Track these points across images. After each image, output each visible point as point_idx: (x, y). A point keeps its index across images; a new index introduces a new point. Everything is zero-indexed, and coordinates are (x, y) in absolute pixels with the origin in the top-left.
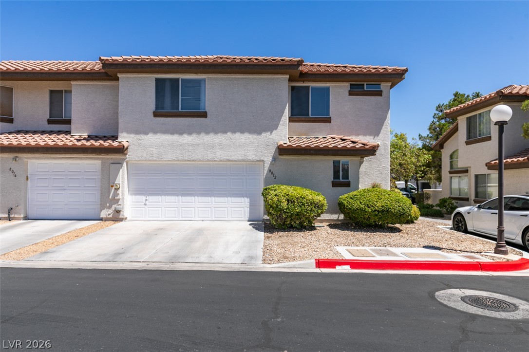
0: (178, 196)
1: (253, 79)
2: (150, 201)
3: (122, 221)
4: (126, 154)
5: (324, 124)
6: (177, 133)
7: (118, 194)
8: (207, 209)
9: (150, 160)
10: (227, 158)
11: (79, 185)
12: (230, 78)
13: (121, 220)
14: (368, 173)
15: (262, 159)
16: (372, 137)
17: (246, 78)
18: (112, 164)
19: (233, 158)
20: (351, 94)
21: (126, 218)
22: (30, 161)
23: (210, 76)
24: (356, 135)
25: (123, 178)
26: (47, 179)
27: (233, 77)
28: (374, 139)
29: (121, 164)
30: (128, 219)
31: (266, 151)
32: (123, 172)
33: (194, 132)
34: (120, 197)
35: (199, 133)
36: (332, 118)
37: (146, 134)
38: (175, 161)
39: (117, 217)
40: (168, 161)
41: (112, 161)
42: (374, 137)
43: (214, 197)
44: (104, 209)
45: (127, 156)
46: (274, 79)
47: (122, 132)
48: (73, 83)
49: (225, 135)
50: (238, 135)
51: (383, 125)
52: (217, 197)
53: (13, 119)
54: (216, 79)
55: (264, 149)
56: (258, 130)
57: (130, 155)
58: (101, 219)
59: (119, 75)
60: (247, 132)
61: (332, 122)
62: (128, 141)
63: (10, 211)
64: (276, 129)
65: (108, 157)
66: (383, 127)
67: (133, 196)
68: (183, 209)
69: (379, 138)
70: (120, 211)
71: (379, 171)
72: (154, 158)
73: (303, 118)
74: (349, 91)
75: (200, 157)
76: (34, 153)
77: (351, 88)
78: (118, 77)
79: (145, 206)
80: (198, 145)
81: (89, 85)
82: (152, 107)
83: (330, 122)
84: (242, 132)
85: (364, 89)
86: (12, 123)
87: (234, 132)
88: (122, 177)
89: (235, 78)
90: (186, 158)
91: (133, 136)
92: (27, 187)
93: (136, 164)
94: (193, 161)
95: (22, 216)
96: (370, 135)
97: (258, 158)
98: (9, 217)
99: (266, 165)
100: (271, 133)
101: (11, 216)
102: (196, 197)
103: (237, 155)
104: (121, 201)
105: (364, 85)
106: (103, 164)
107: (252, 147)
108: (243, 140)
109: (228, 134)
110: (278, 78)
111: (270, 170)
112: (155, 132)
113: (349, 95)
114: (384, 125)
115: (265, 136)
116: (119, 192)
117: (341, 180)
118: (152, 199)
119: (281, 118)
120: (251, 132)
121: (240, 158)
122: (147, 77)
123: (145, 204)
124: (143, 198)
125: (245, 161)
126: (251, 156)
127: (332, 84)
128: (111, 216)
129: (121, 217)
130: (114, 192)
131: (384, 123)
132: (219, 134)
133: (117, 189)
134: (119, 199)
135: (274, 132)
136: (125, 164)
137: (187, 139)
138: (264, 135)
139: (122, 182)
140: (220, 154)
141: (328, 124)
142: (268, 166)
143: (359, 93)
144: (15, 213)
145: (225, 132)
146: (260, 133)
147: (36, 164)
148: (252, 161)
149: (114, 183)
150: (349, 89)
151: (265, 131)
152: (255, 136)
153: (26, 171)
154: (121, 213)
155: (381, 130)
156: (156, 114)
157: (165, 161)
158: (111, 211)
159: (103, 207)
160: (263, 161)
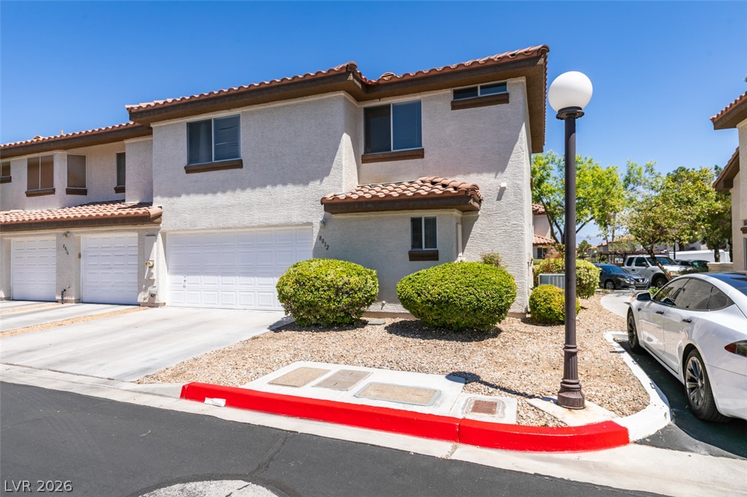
0: (217, 275)
1: (297, 104)
2: (190, 282)
3: (158, 307)
4: (160, 223)
5: (413, 160)
6: (210, 192)
7: (152, 274)
8: (250, 293)
9: (183, 230)
10: (267, 222)
11: (122, 263)
12: (268, 108)
13: (156, 306)
14: (487, 237)
15: (310, 221)
16: (493, 175)
17: (288, 106)
18: (148, 236)
19: (274, 221)
20: (455, 106)
21: (165, 304)
22: (83, 236)
23: (245, 109)
24: (464, 174)
25: (158, 253)
26: (96, 256)
27: (272, 106)
28: (495, 177)
29: (155, 235)
30: (167, 304)
31: (315, 209)
32: (158, 246)
33: (228, 189)
34: (154, 277)
35: (234, 190)
36: (425, 150)
37: (179, 196)
38: (209, 229)
39: (152, 303)
40: (202, 229)
41: (147, 233)
42: (496, 175)
43: (258, 276)
44: (140, 292)
45: (161, 225)
46: (324, 100)
47: (156, 197)
48: (126, 142)
49: (263, 190)
50: (279, 187)
51: (511, 153)
52: (261, 276)
53: (86, 190)
54: (252, 113)
55: (313, 206)
56: (303, 179)
57: (165, 225)
58: (139, 305)
59: (152, 125)
60: (291, 182)
61: (425, 155)
62: (161, 207)
63: (63, 293)
64: (328, 174)
65: (143, 228)
66: (513, 156)
67: (173, 276)
68: (223, 293)
69: (504, 175)
70: (155, 295)
71: (506, 231)
72: (188, 227)
73: (380, 154)
74: (452, 102)
75: (236, 222)
76: (81, 227)
77: (455, 97)
78: (152, 128)
79: (183, 289)
80: (233, 206)
81: (140, 142)
82: (184, 161)
83: (422, 156)
84: (284, 184)
85: (477, 95)
86: (86, 194)
87: (274, 184)
88: (158, 251)
89: (275, 108)
90: (221, 225)
91: (166, 199)
92: (80, 266)
93: (174, 235)
94: (228, 228)
95: (73, 298)
96: (489, 171)
97: (304, 220)
98: (62, 299)
99: (314, 229)
100: (322, 181)
101: (64, 298)
102: (237, 277)
103: (278, 217)
104: (156, 281)
105: (477, 88)
106: (140, 237)
107: (296, 205)
108: (285, 196)
109: (268, 187)
110: (328, 99)
111: (320, 237)
112: (188, 193)
113: (452, 109)
114: (514, 151)
115: (314, 185)
116: (153, 271)
117: (424, 248)
118: (190, 279)
119: (334, 159)
120: (295, 182)
121: (282, 221)
122: (178, 123)
123: (184, 287)
124: (182, 278)
125: (289, 226)
126: (297, 217)
127: (425, 96)
128: (147, 301)
129: (156, 302)
130: (149, 271)
131: (513, 149)
132: (257, 189)
133: (151, 267)
134: (154, 280)
135: (326, 179)
136: (159, 236)
137: (221, 199)
138: (311, 184)
139: (157, 258)
140: (259, 217)
141: (419, 160)
142: (318, 231)
143: (468, 103)
144: (68, 295)
145: (264, 185)
146: (306, 183)
147: (89, 239)
148: (298, 225)
149: (148, 260)
150: (452, 99)
151: (313, 179)
152: (300, 188)
153: (79, 247)
154: (157, 296)
155: (508, 162)
156: (189, 170)
157: (199, 230)
158: (147, 295)
159: (140, 290)
160: (311, 224)
